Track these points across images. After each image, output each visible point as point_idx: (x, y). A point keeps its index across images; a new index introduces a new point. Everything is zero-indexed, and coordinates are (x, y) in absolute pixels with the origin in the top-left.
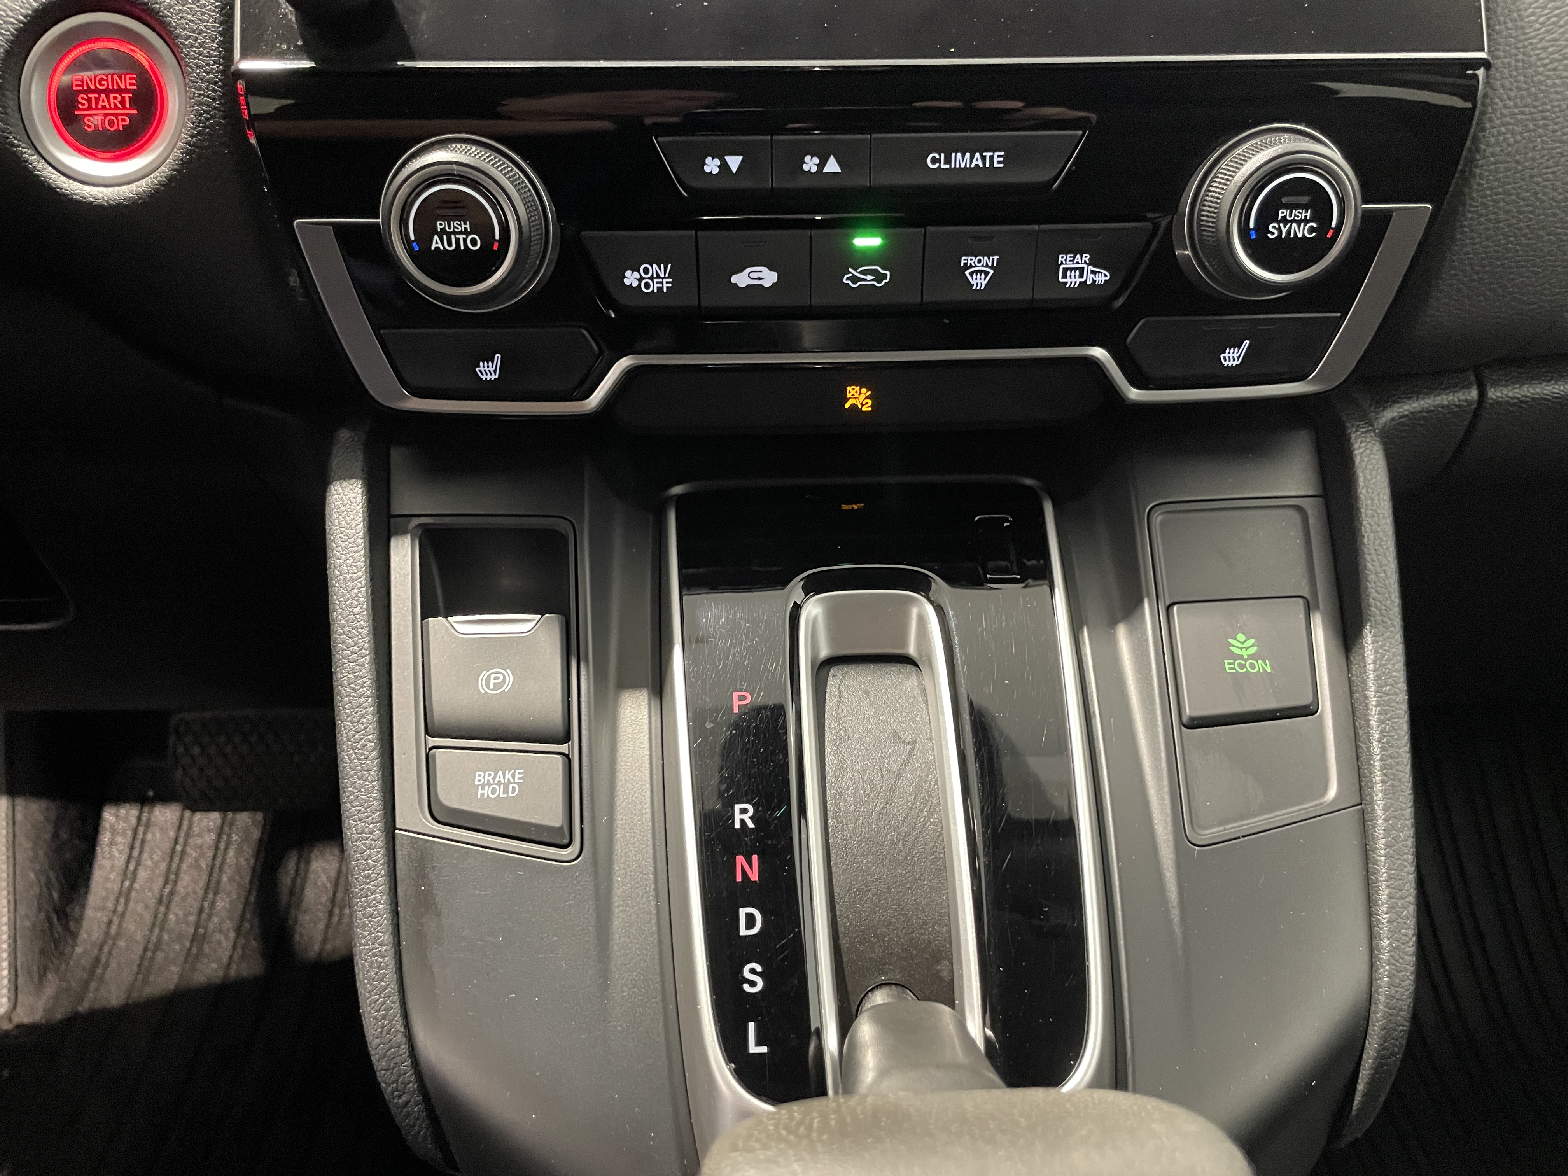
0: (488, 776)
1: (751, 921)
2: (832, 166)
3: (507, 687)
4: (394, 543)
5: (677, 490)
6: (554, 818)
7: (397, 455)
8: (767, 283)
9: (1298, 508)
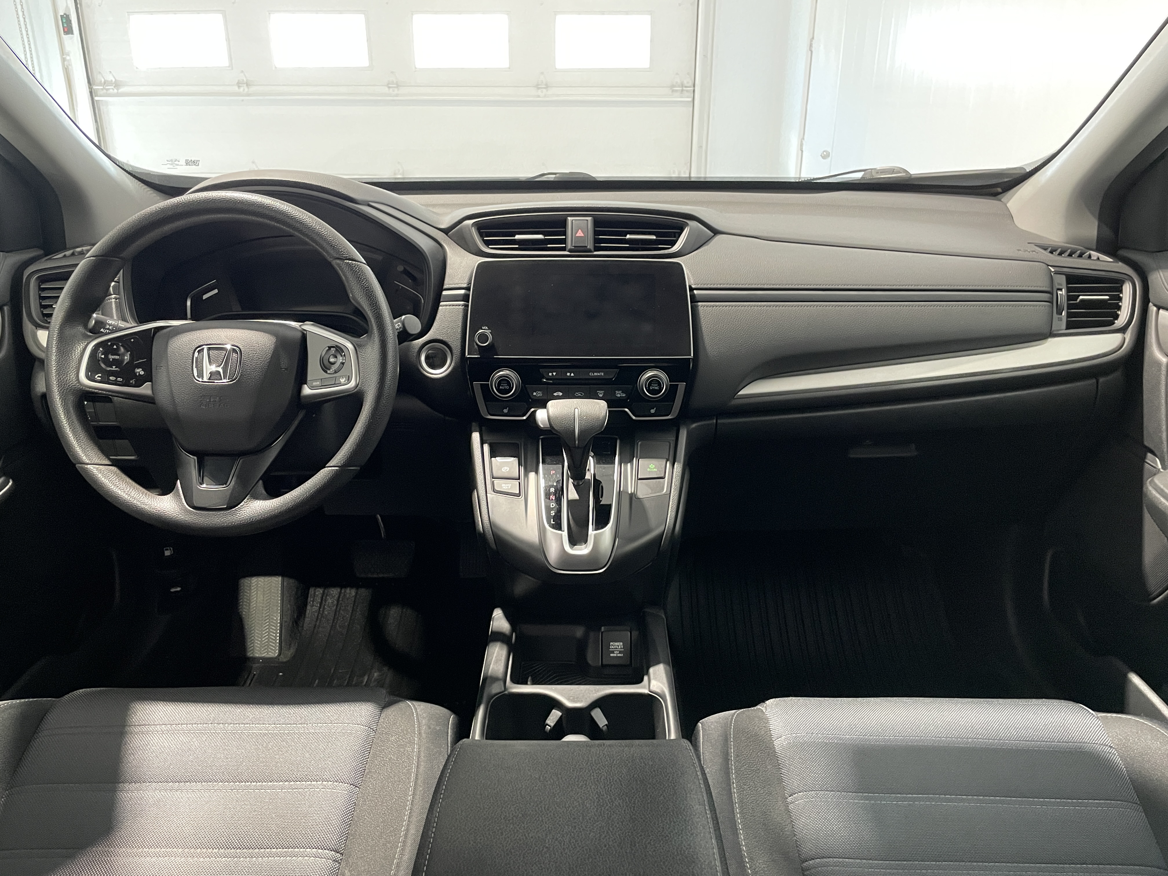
0: (505, 485)
1: (553, 505)
2: (572, 375)
3: (507, 470)
4: (484, 445)
5: (541, 437)
6: (518, 492)
7: (483, 428)
8: (560, 395)
9: (669, 442)
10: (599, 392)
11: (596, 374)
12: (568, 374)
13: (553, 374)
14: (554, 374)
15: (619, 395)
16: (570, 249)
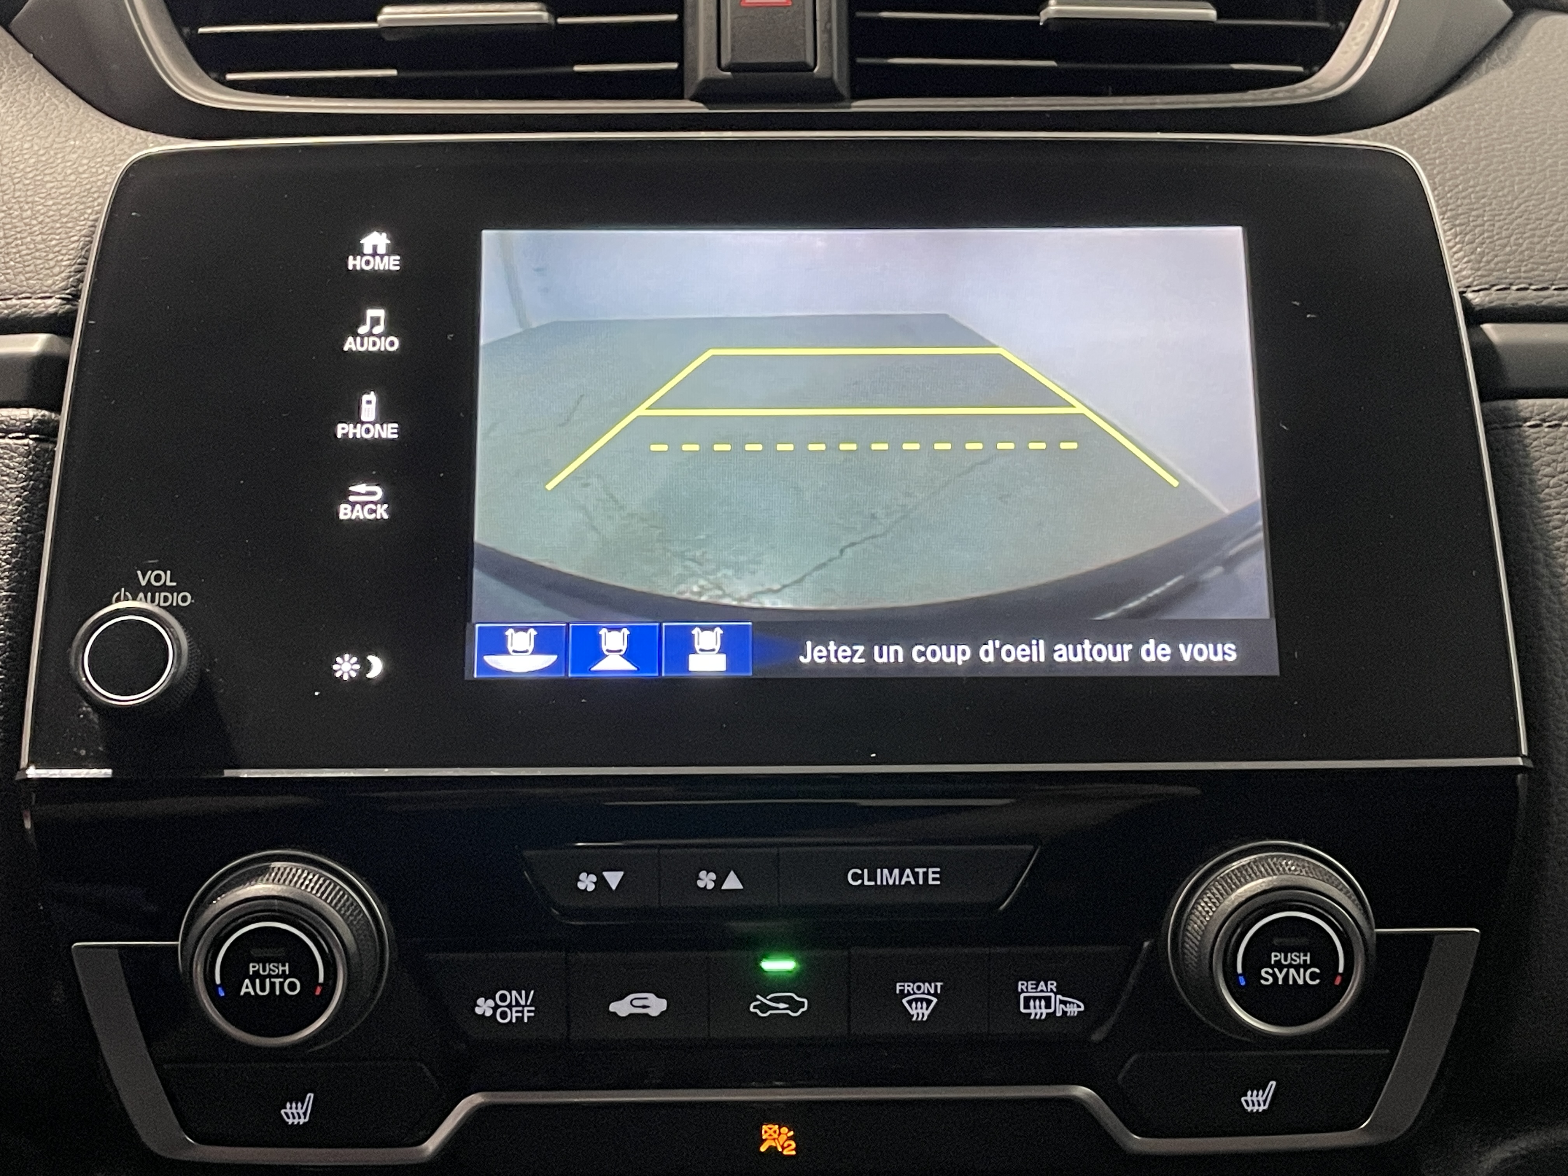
10: (908, 987)
11: (887, 877)
12: (707, 880)
13: (602, 883)
14: (614, 878)
15: (1038, 1011)
16: (705, 81)
